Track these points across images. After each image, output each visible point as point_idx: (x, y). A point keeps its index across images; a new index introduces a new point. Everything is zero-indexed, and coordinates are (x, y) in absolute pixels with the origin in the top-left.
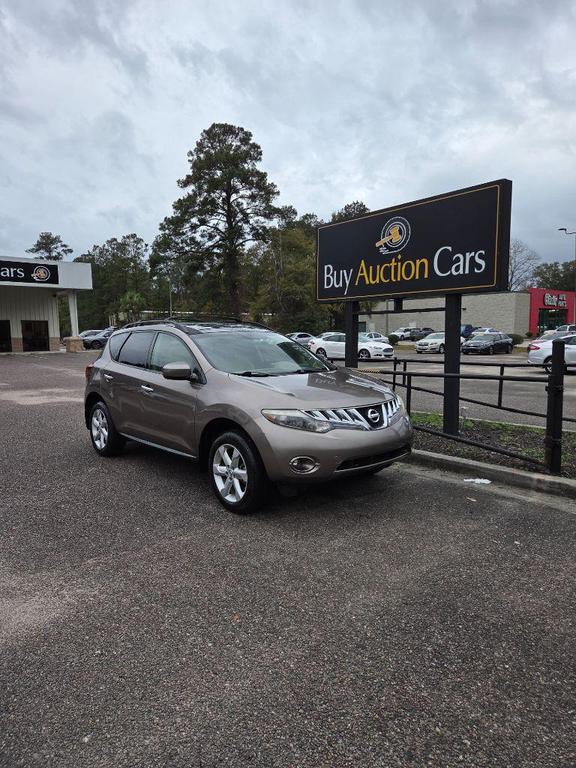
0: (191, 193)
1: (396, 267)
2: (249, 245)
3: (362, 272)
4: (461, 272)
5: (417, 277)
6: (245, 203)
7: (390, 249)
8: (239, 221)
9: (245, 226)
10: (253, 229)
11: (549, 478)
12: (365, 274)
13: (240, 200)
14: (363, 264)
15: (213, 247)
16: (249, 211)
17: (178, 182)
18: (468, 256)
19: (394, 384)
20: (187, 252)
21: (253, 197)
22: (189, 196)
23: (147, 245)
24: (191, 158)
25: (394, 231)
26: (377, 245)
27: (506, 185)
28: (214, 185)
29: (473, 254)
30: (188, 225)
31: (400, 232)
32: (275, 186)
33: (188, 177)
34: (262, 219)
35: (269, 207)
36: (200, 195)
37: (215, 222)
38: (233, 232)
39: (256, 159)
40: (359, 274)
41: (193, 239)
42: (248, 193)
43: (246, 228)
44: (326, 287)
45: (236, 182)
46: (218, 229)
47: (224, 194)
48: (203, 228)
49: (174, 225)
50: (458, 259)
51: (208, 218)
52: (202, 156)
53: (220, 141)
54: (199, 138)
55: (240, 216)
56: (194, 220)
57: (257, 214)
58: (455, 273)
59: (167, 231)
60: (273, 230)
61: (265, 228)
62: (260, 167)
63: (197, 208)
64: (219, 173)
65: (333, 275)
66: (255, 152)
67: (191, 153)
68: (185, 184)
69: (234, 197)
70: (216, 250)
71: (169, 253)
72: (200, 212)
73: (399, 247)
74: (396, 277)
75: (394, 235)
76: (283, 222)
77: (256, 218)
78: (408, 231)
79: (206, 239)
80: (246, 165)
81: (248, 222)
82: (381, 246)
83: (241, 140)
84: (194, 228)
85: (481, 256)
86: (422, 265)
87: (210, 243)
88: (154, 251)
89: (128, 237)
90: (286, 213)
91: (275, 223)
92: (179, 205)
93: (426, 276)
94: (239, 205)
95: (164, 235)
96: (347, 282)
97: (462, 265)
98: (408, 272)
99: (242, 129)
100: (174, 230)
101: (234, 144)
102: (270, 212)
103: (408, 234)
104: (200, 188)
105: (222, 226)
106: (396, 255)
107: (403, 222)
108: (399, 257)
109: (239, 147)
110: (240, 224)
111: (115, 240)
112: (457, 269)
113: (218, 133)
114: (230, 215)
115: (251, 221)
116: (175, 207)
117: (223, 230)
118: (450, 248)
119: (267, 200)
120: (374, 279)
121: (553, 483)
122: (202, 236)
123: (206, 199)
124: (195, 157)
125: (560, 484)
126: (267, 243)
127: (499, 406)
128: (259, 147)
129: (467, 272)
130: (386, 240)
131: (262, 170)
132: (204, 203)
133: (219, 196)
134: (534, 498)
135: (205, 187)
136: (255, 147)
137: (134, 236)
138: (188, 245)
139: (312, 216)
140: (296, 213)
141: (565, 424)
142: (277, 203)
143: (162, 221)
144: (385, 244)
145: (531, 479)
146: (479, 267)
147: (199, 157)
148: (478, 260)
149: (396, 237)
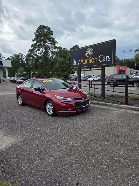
0: (36, 43)
1: (90, 60)
2: (51, 55)
3: (82, 61)
4: (105, 61)
5: (95, 62)
7: (88, 56)
8: (48, 49)
9: (49, 51)
10: (51, 51)
11: (126, 106)
12: (83, 61)
13: (48, 44)
14: (82, 59)
15: (42, 56)
16: (50, 47)
17: (32, 40)
18: (106, 57)
19: (89, 87)
20: (35, 57)
21: (51, 44)
22: (35, 44)
23: (24, 56)
24: (35, 34)
25: (89, 51)
26: (85, 55)
27: (114, 41)
28: (41, 41)
29: (107, 57)
32: (56, 41)
33: (35, 39)
34: (53, 49)
35: (55, 46)
36: (38, 43)
37: (42, 50)
38: (46, 53)
40: (81, 62)
41: (36, 54)
44: (73, 65)
45: (47, 40)
46: (43, 52)
47: (44, 43)
48: (39, 51)
49: (31, 51)
50: (104, 58)
51: (40, 49)
53: (42, 30)
54: (37, 29)
55: (48, 48)
56: (36, 49)
57: (52, 48)
58: (103, 61)
60: (56, 52)
61: (54, 51)
62: (53, 36)
63: (37, 46)
64: (42, 38)
65: (75, 62)
66: (52, 33)
67: (35, 33)
68: (34, 41)
69: (46, 44)
70: (42, 57)
71: (30, 58)
73: (91, 55)
74: (90, 62)
75: (89, 52)
76: (58, 50)
77: (52, 49)
80: (49, 36)
81: (50, 50)
82: (86, 55)
84: (36, 51)
85: (109, 57)
86: (96, 59)
87: (40, 55)
88: (27, 58)
89: (19, 54)
90: (59, 48)
92: (32, 46)
93: (97, 62)
95: (29, 53)
96: (78, 64)
97: (105, 59)
98: (93, 61)
99: (48, 27)
102: (56, 48)
103: (92, 52)
104: (38, 41)
105: (44, 51)
106: (90, 57)
107: (91, 49)
108: (91, 57)
109: (47, 31)
110: (48, 50)
111: (16, 54)
112: (104, 60)
113: (42, 28)
114: (46, 48)
115: (51, 50)
116: (31, 46)
117: (44, 52)
118: (102, 55)
119: (55, 45)
120: (85, 63)
121: (127, 107)
122: (39, 53)
125: (128, 107)
126: (55, 55)
127: (113, 91)
129: (106, 61)
130: (87, 53)
132: (39, 45)
133: (43, 43)
134: (123, 110)
136: (52, 31)
137: (21, 53)
139: (65, 49)
140: (62, 48)
141: (129, 94)
142: (57, 45)
143: (28, 50)
144: (87, 54)
145: (122, 106)
146: (109, 59)
147: (37, 34)
148: (109, 58)
149: (90, 53)
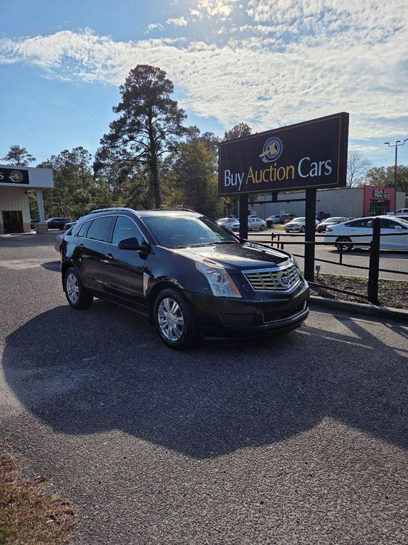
0: (122, 116)
1: (273, 171)
2: (166, 155)
3: (250, 175)
4: (316, 174)
5: (287, 178)
6: (162, 124)
7: (269, 159)
8: (159, 137)
10: (168, 143)
12: (252, 176)
13: (158, 122)
14: (251, 169)
15: (140, 156)
16: (165, 130)
17: (113, 108)
18: (321, 164)
20: (120, 161)
21: (168, 120)
22: (121, 119)
23: (90, 155)
24: (122, 91)
25: (272, 147)
26: (261, 156)
27: (345, 116)
28: (140, 111)
29: (323, 162)
30: (121, 141)
31: (276, 147)
32: (184, 111)
33: (120, 104)
34: (174, 136)
35: (179, 126)
36: (129, 118)
37: (141, 138)
39: (169, 92)
40: (248, 176)
41: (124, 151)
42: (164, 116)
43: (163, 142)
44: (226, 185)
45: (155, 109)
46: (143, 143)
47: (147, 117)
48: (132, 142)
49: (112, 139)
50: (314, 166)
51: (134, 135)
52: (130, 89)
53: (143, 78)
54: (127, 76)
55: (158, 134)
57: (170, 132)
58: (311, 175)
59: (106, 145)
60: (182, 144)
61: (176, 143)
62: (172, 97)
63: (127, 128)
64: (142, 101)
65: (230, 177)
66: (168, 87)
67: (122, 87)
68: (118, 109)
69: (154, 120)
70: (141, 159)
71: (107, 161)
72: (130, 131)
73: (275, 158)
74: (273, 178)
76: (190, 139)
77: (170, 135)
78: (281, 146)
79: (134, 150)
80: (162, 96)
81: (164, 138)
82: (263, 157)
83: (158, 77)
84: (125, 142)
85: (328, 164)
86: (291, 169)
87: (137, 154)
88: (97, 159)
89: (77, 149)
90: (192, 131)
91: (184, 139)
92: (117, 126)
93: (293, 177)
94: (157, 125)
95: (103, 148)
96: (240, 182)
97: (316, 172)
98: (281, 176)
99: (159, 69)
100: (111, 144)
101: (153, 80)
102: (180, 131)
103: (281, 149)
104: (129, 113)
105: (146, 141)
106: (273, 163)
107: (278, 140)
108: (275, 164)
109: (157, 82)
110: (159, 140)
111: (67, 151)
112: (313, 173)
113: (141, 72)
114: (151, 133)
115: (167, 137)
116: (111, 127)
117: (147, 144)
118: (309, 159)
119: (178, 121)
120: (258, 179)
122: (131, 148)
123: (133, 121)
124: (125, 90)
126: (178, 153)
127: (341, 264)
128: (171, 82)
129: (320, 174)
130: (266, 152)
131: (173, 100)
132: (133, 123)
133: (143, 119)
135: (133, 112)
136: (168, 82)
137: (81, 148)
138: (121, 155)
139: (210, 134)
140: (199, 132)
141: (380, 273)
142: (185, 124)
143: (102, 137)
144: (266, 156)
146: (328, 171)
147: (128, 90)
148: (327, 167)
149: (273, 151)
